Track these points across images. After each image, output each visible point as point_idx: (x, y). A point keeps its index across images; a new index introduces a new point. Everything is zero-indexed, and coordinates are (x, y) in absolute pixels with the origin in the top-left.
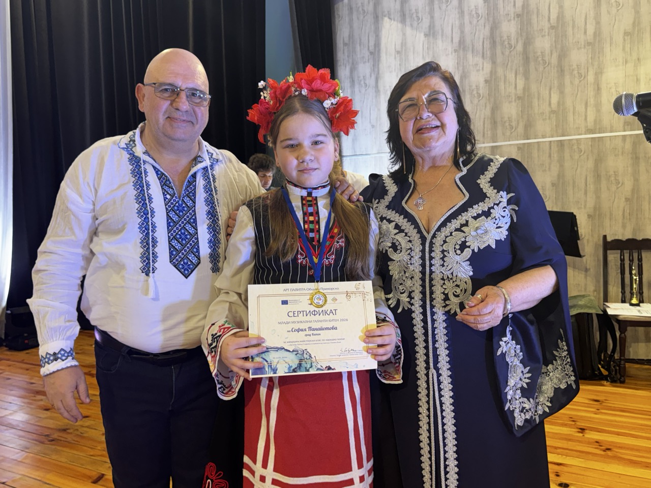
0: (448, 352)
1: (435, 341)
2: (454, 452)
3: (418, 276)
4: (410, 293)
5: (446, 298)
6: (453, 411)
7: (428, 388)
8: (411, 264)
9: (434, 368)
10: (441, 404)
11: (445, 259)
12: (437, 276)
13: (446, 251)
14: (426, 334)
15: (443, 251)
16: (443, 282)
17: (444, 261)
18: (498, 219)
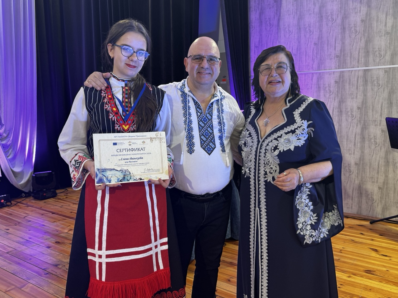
0: (265, 200)
1: (259, 194)
2: (266, 249)
3: (253, 160)
4: (250, 168)
5: (266, 174)
6: (266, 229)
7: (255, 217)
8: (251, 154)
9: (258, 208)
10: (261, 225)
11: (266, 154)
12: (262, 162)
13: (267, 150)
14: (255, 190)
15: (266, 150)
16: (264, 165)
17: (266, 155)
18: (299, 135)
